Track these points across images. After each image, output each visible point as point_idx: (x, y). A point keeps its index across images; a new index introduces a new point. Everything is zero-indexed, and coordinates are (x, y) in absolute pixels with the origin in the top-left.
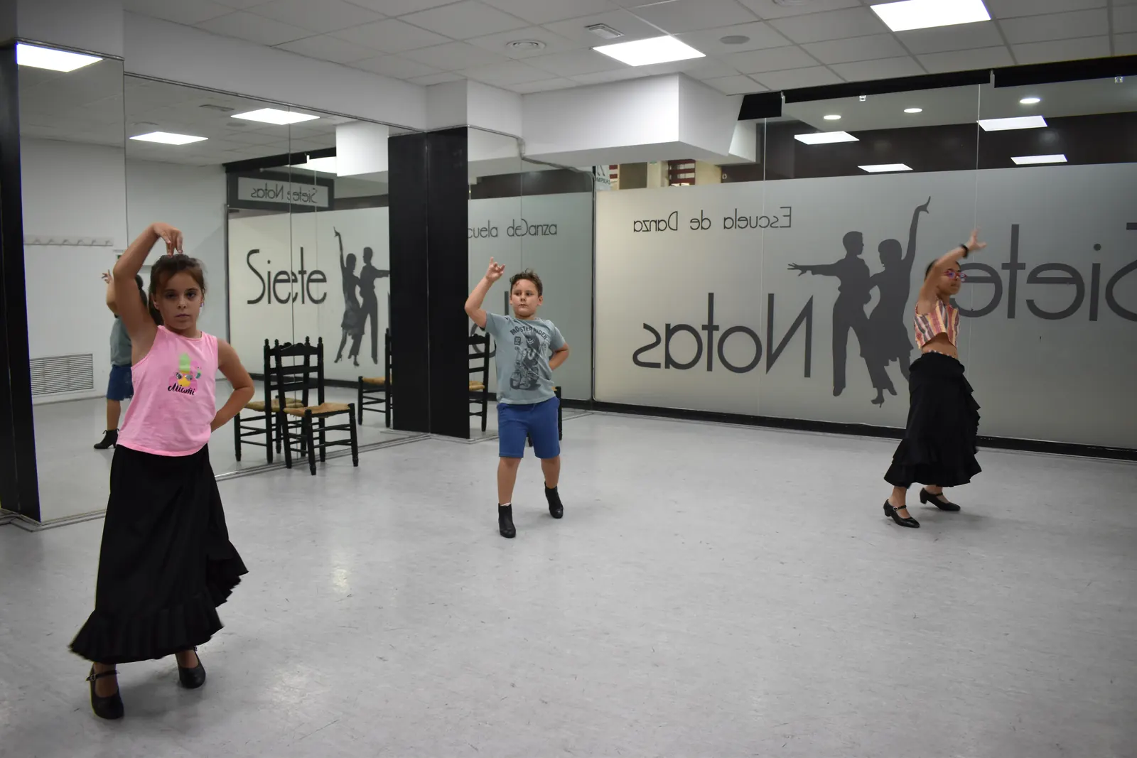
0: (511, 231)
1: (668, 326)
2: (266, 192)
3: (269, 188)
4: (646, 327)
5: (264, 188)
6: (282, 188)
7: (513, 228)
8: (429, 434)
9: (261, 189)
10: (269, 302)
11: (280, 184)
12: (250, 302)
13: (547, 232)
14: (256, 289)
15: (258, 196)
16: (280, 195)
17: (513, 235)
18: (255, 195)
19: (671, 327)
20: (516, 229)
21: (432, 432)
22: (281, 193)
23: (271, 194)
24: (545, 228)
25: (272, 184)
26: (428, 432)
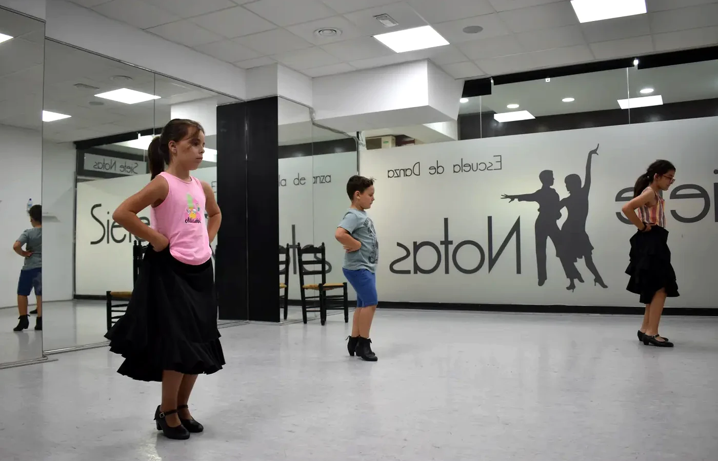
0: (297, 182)
1: (415, 243)
2: (104, 165)
3: (106, 162)
4: (399, 245)
5: (102, 162)
6: (115, 163)
7: (298, 179)
8: (248, 321)
9: (101, 163)
10: (108, 242)
11: (114, 159)
12: (92, 243)
13: (324, 181)
14: (98, 232)
15: (99, 168)
16: (113, 168)
17: (298, 184)
18: (97, 167)
19: (418, 244)
20: (301, 180)
21: (250, 319)
22: (114, 166)
23: (107, 167)
24: (322, 178)
25: (108, 160)
26: (246, 319)
